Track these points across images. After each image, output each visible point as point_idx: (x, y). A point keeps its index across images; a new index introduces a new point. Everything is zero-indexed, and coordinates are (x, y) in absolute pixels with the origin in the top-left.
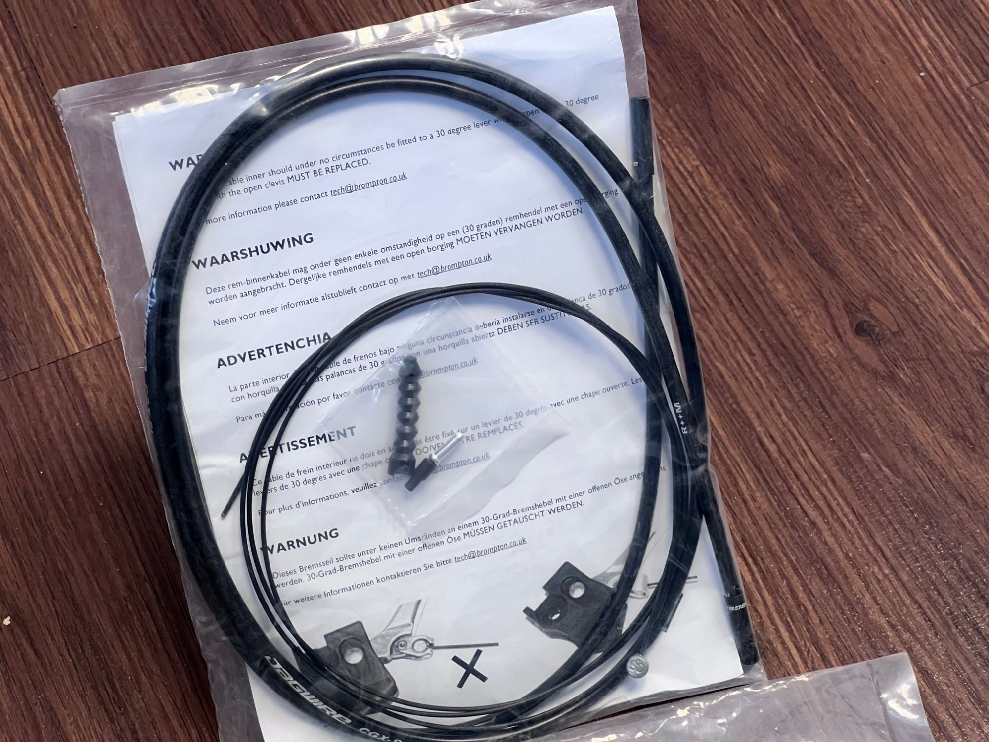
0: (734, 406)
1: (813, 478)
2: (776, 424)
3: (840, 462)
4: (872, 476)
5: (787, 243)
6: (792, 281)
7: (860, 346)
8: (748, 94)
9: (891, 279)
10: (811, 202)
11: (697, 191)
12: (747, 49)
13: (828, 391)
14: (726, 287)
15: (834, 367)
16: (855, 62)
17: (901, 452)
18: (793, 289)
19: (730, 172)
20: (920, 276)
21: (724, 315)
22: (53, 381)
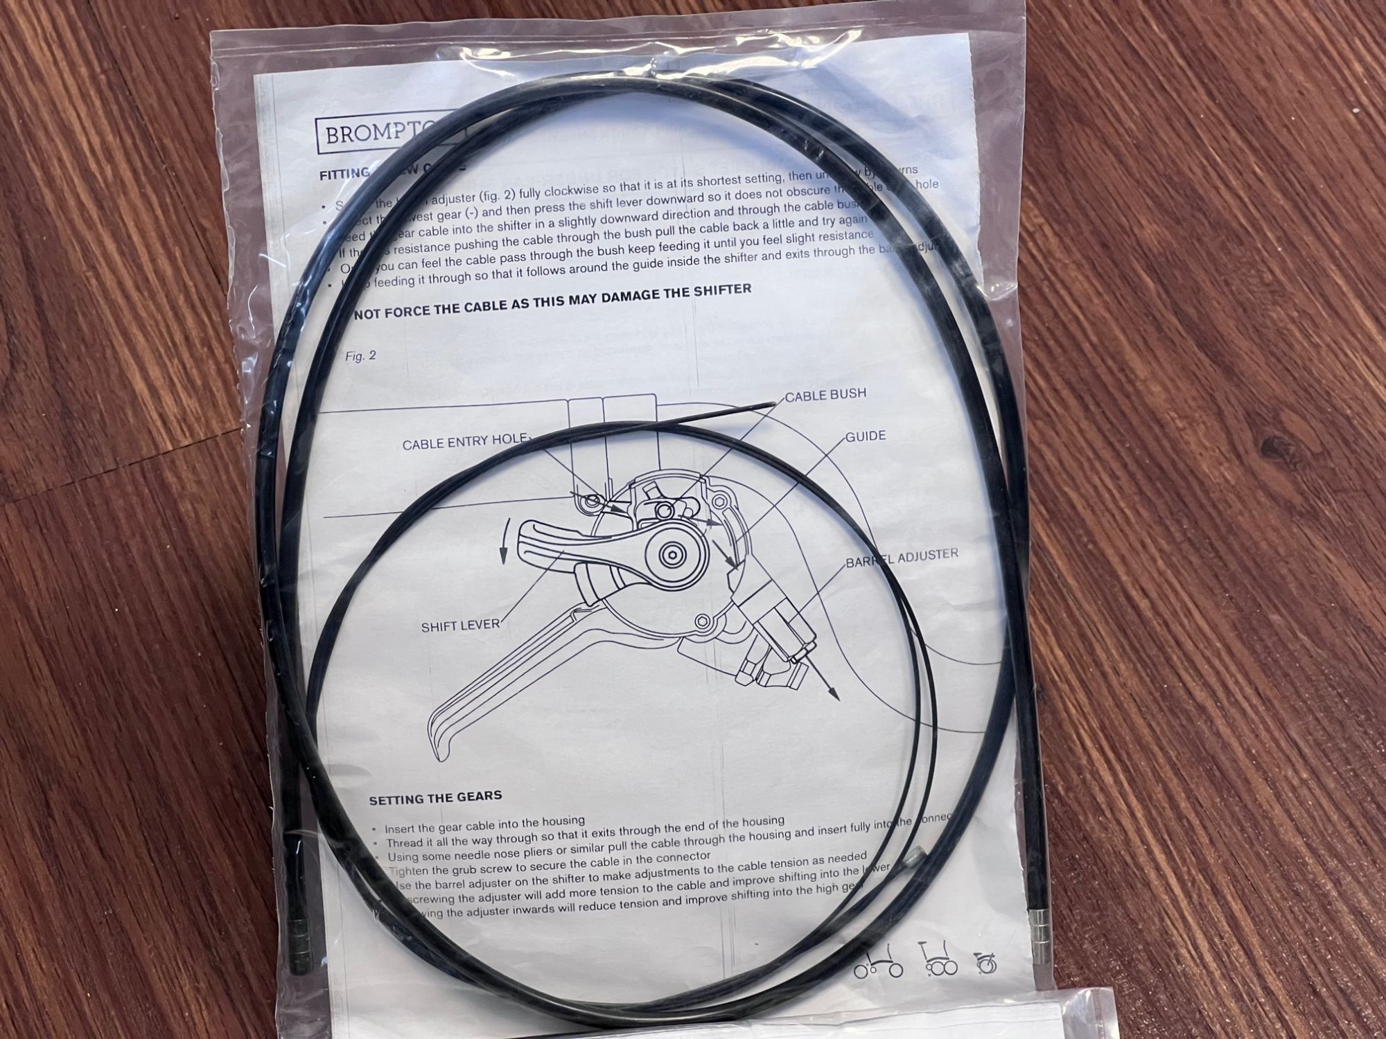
0: (1090, 546)
1: (1201, 646)
2: (1150, 573)
3: (1239, 626)
4: (1285, 647)
5: (1167, 330)
6: (1172, 380)
7: (1268, 471)
8: (1112, 130)
9: (1312, 381)
10: (1201, 276)
11: (1040, 258)
12: (1112, 71)
13: (1223, 530)
14: (1080, 387)
15: (1231, 497)
16: (1263, 92)
17: (1326, 614)
18: (1173, 392)
19: (1087, 233)
20: (1353, 379)
21: (1077, 424)
22: (136, 487)
